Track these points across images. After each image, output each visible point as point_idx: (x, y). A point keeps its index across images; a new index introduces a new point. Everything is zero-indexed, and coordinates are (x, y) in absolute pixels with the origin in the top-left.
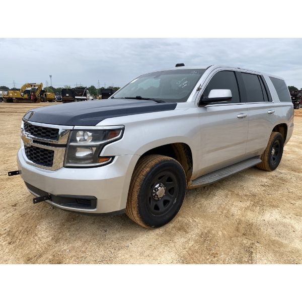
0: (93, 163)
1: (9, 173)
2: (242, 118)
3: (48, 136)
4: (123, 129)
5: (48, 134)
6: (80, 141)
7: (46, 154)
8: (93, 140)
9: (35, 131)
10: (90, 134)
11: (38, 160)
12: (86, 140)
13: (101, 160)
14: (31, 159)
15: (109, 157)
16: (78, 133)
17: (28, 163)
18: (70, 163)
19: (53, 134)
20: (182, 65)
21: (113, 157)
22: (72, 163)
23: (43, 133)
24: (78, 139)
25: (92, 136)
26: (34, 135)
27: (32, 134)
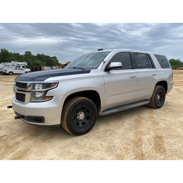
0: (43, 100)
1: (8, 107)
2: (133, 77)
3: (23, 87)
4: (58, 83)
5: (23, 86)
6: (37, 89)
7: (23, 96)
8: (43, 89)
9: (18, 85)
10: (41, 85)
11: (20, 99)
12: (39, 88)
13: (47, 98)
14: (17, 99)
15: (50, 97)
16: (36, 85)
17: (15, 101)
18: (32, 100)
19: (25, 86)
20: (102, 50)
21: (52, 97)
22: (34, 100)
23: (21, 86)
24: (36, 88)
25: (42, 86)
26: (18, 87)
27: (17, 86)
